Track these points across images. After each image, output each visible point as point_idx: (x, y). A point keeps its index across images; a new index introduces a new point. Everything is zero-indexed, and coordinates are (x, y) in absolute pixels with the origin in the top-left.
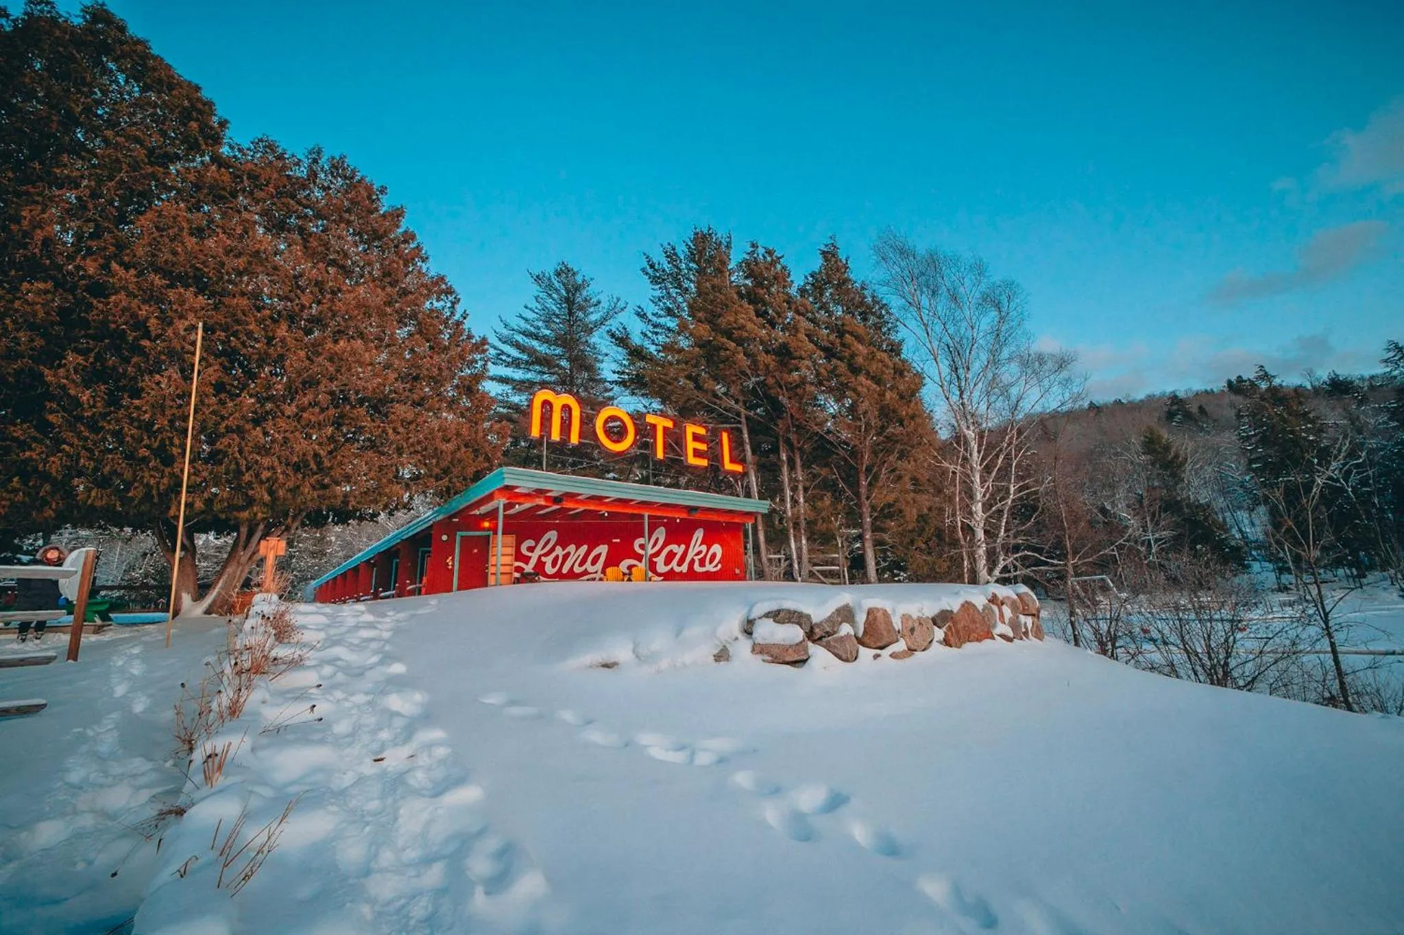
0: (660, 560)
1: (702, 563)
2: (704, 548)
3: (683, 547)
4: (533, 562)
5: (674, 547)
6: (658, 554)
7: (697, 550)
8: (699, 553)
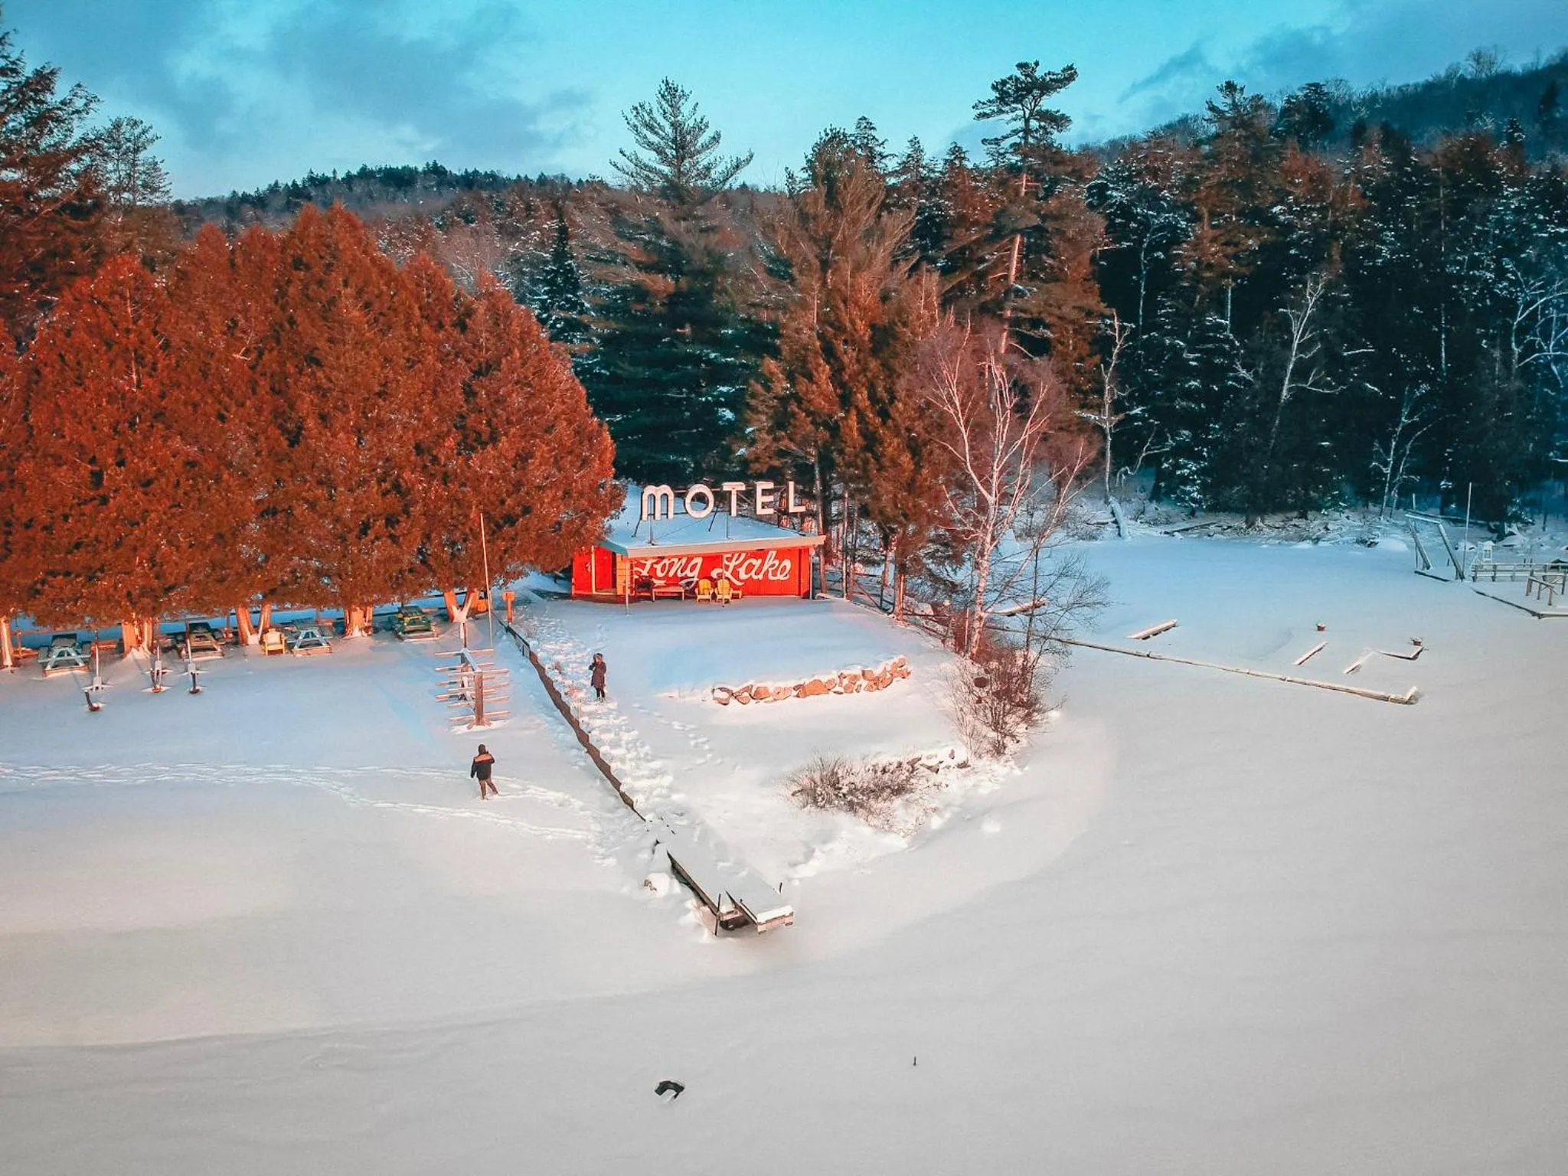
0: (742, 571)
1: (774, 574)
2: (777, 562)
3: (760, 561)
4: (648, 567)
5: (753, 561)
6: (740, 565)
7: (771, 563)
8: (773, 565)
